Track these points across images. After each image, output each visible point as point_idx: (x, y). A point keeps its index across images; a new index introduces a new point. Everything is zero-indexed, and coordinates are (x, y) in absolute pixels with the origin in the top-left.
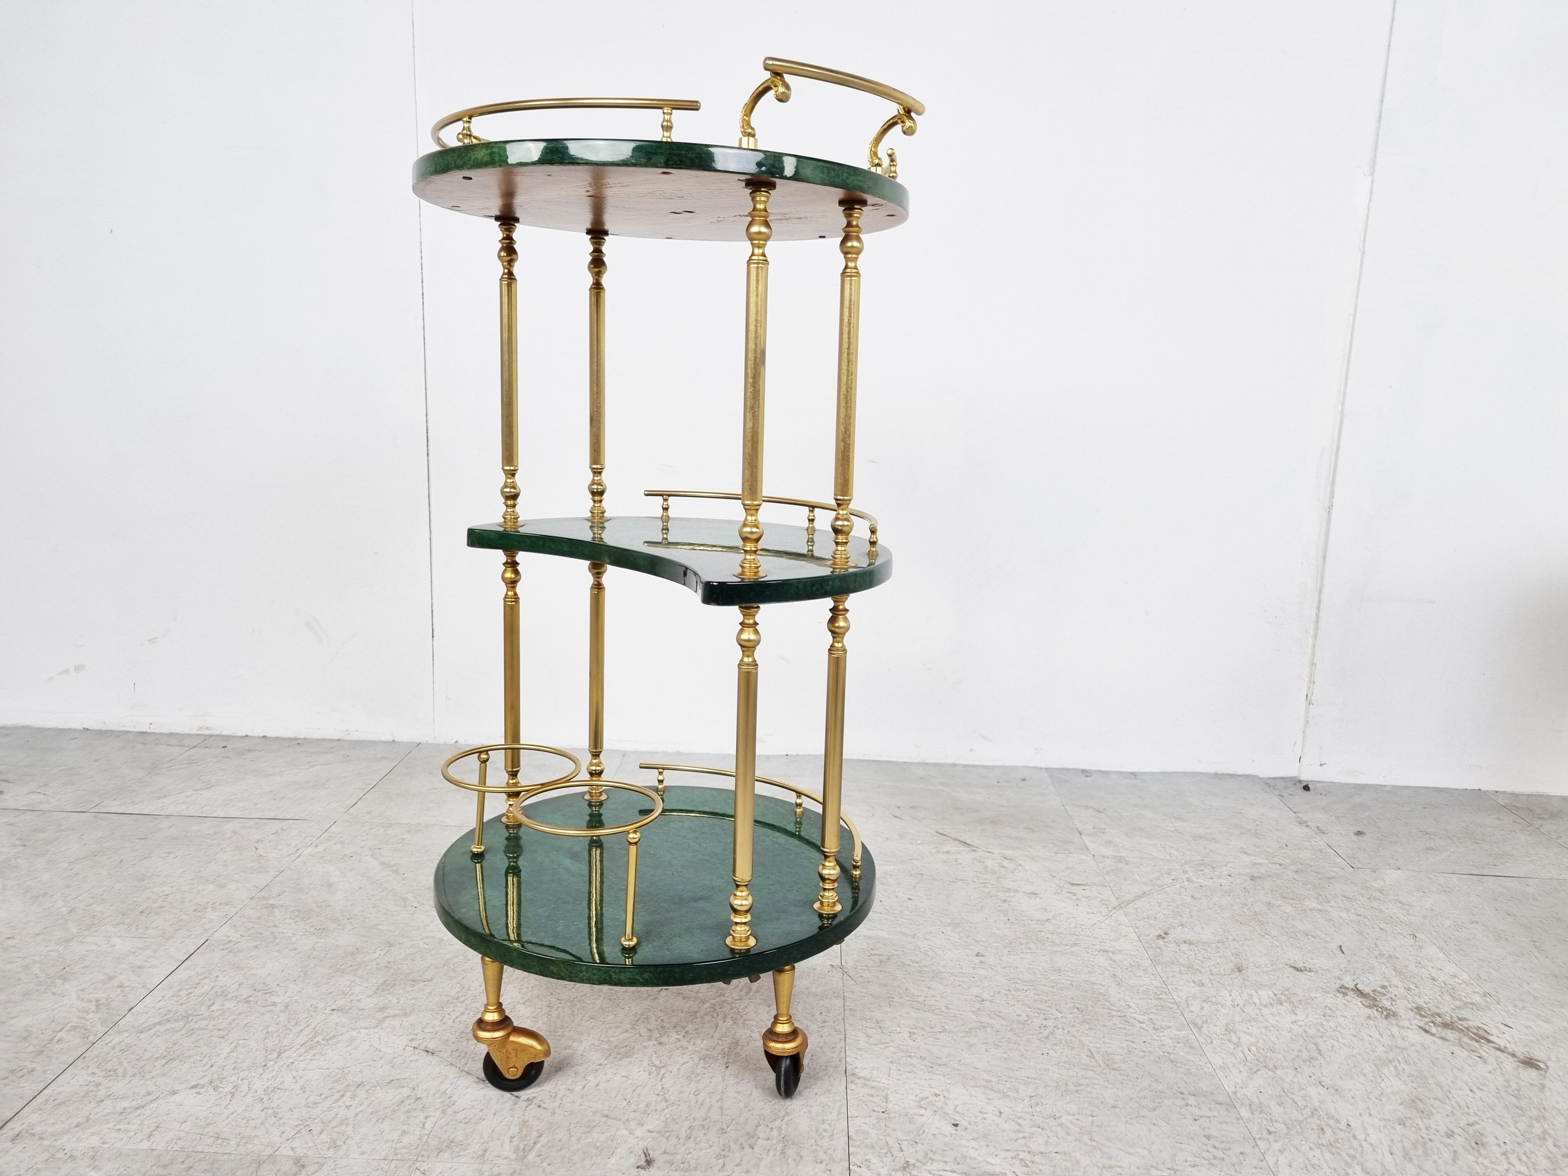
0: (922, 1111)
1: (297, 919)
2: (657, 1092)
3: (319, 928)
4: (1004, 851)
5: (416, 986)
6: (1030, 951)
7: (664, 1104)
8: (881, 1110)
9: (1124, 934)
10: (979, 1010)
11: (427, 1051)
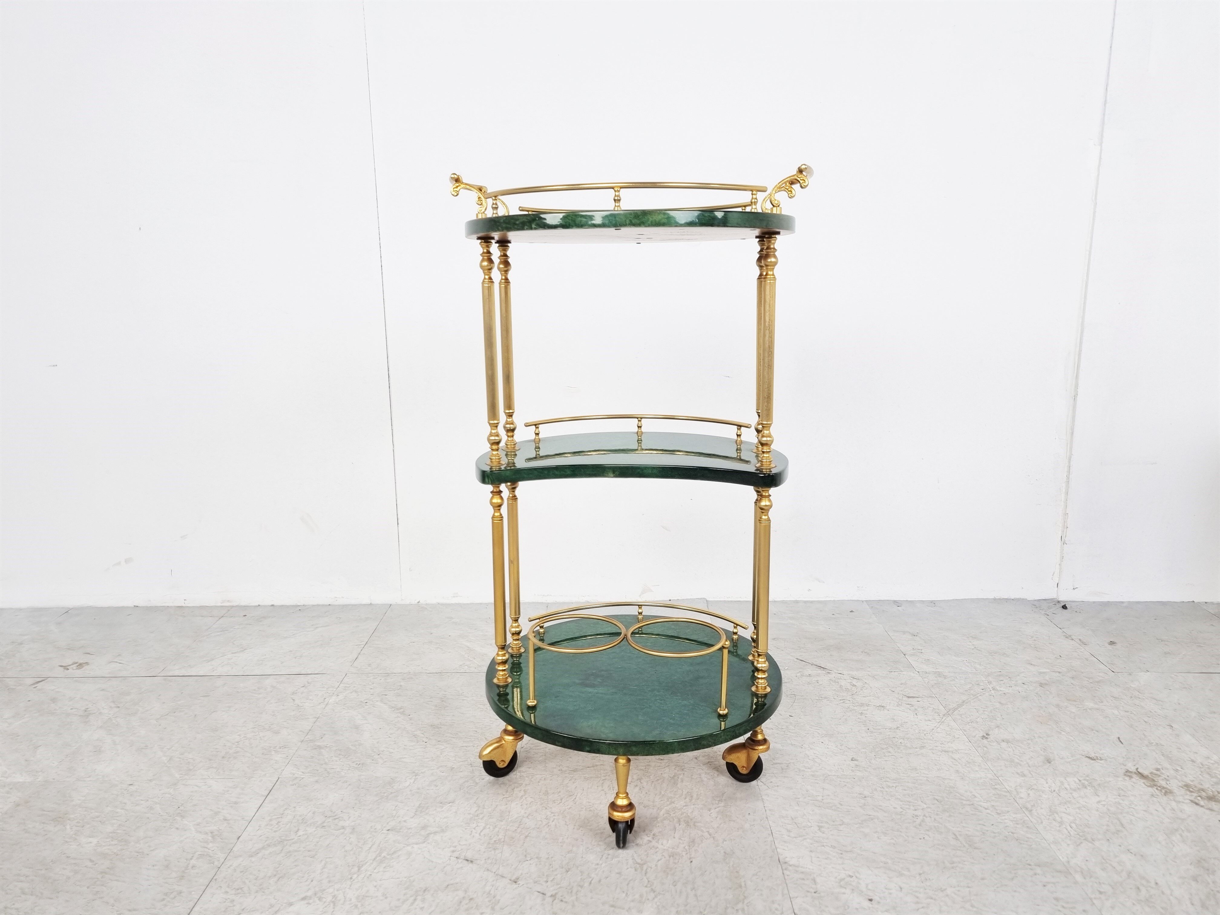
0: (843, 890)
1: (341, 757)
2: (645, 885)
4: (851, 672)
5: (445, 808)
6: (890, 754)
7: (652, 895)
8: (813, 891)
9: (957, 736)
10: (865, 805)
11: (467, 860)
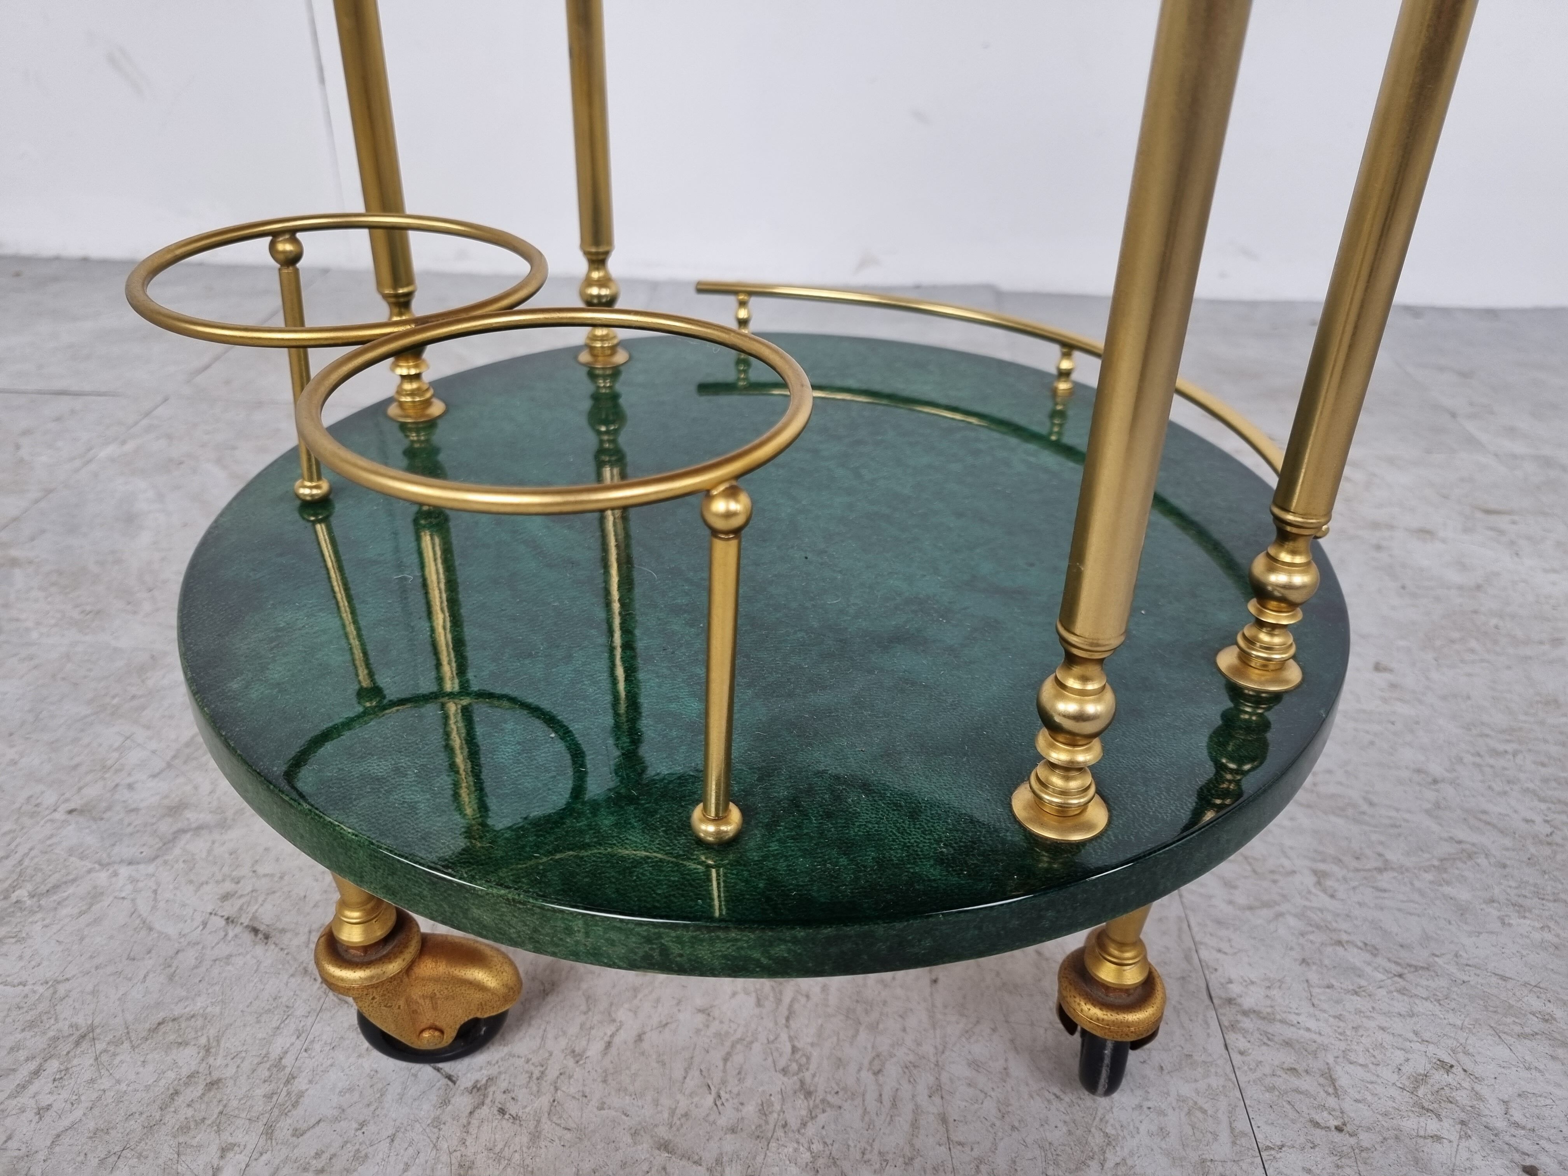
0: (1432, 1125)
1: (53, 589)
2: (782, 1063)
3: (88, 608)
6: (1476, 657)
7: (801, 1106)
8: (1333, 1123)
10: (1437, 806)
11: (255, 931)
